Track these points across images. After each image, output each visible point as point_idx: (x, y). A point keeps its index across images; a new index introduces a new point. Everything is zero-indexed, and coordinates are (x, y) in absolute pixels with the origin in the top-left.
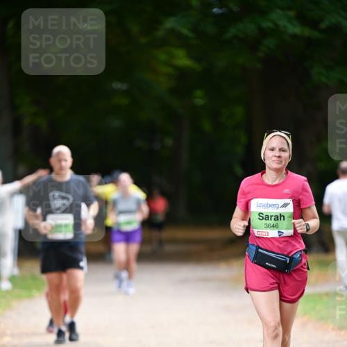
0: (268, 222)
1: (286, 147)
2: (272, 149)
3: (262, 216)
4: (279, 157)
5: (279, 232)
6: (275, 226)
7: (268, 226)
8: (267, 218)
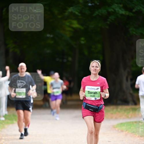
0: (91, 94)
1: (98, 66)
2: (93, 67)
3: (89, 92)
4: (95, 69)
5: (95, 98)
6: (94, 96)
7: (91, 96)
8: (91, 93)
